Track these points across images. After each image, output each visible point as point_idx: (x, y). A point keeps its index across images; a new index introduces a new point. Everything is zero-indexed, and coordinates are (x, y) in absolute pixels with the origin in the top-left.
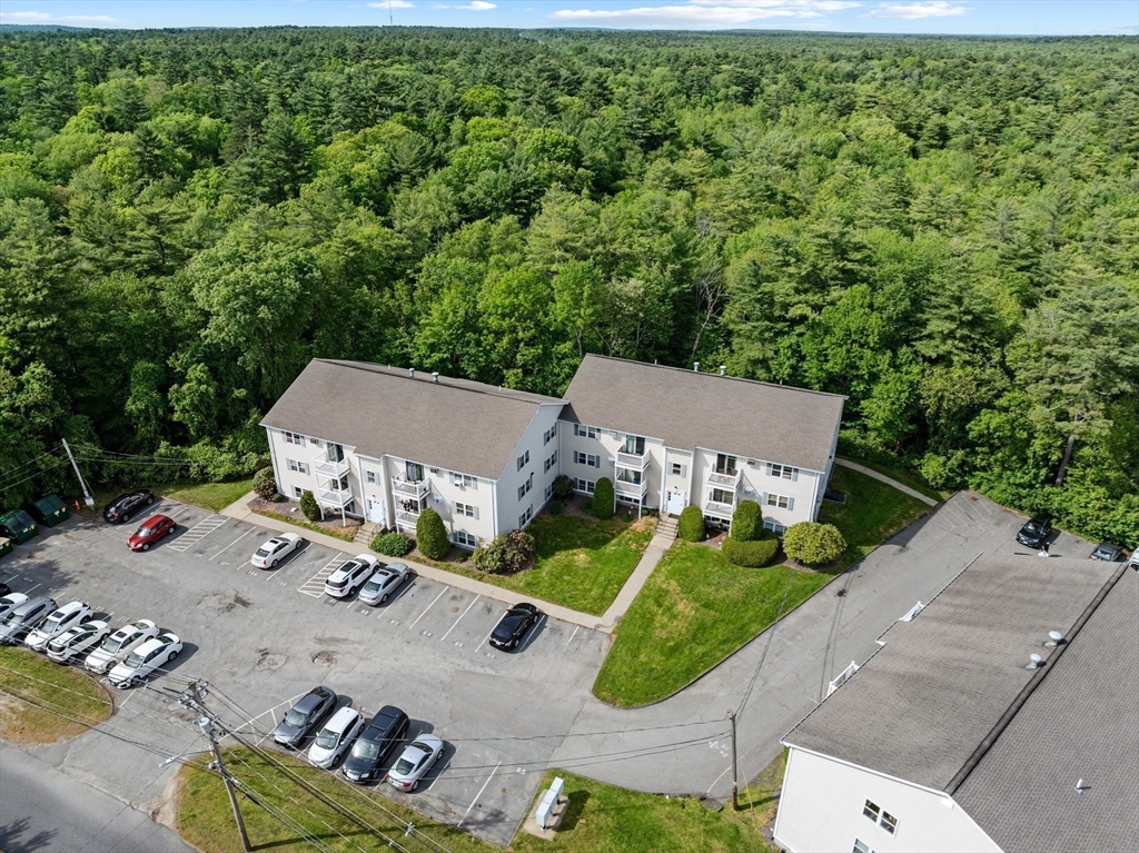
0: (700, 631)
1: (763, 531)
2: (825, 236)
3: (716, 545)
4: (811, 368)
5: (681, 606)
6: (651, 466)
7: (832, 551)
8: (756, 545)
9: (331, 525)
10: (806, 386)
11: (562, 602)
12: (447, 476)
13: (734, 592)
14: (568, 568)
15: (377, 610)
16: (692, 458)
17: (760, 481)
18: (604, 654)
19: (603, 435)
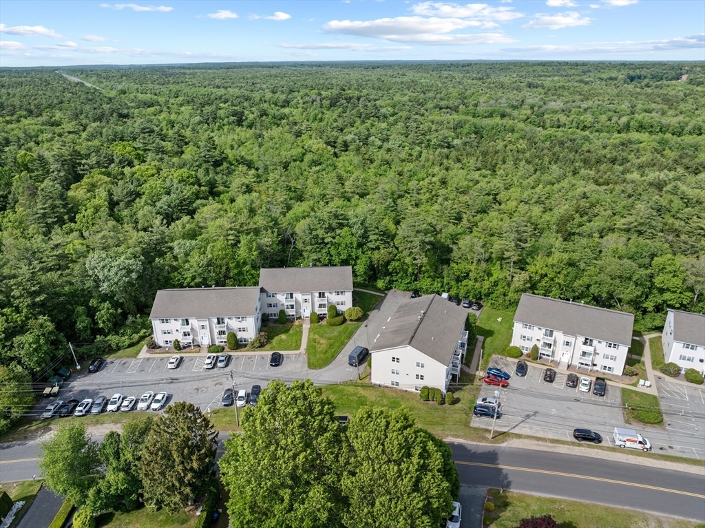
0: (331, 346)
1: (338, 314)
2: (331, 212)
3: (324, 322)
4: (336, 260)
5: (322, 341)
6: (297, 302)
7: (360, 315)
8: (337, 318)
9: (187, 350)
10: (335, 265)
11: (286, 350)
12: (234, 319)
13: (336, 334)
14: (281, 340)
15: (225, 369)
16: (310, 296)
17: (333, 298)
18: (306, 359)
19: (277, 295)
